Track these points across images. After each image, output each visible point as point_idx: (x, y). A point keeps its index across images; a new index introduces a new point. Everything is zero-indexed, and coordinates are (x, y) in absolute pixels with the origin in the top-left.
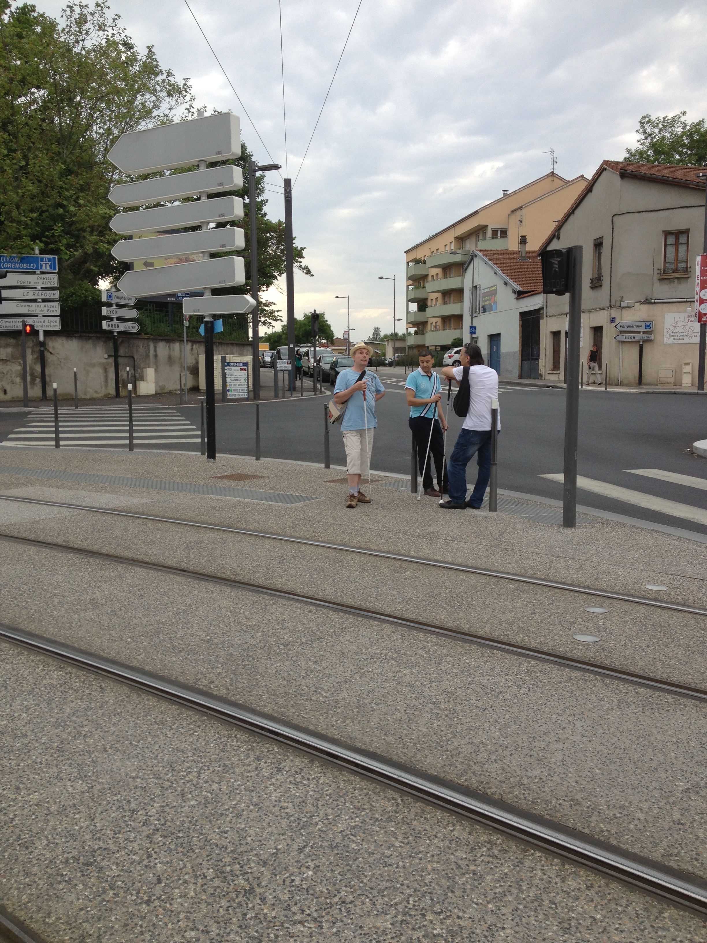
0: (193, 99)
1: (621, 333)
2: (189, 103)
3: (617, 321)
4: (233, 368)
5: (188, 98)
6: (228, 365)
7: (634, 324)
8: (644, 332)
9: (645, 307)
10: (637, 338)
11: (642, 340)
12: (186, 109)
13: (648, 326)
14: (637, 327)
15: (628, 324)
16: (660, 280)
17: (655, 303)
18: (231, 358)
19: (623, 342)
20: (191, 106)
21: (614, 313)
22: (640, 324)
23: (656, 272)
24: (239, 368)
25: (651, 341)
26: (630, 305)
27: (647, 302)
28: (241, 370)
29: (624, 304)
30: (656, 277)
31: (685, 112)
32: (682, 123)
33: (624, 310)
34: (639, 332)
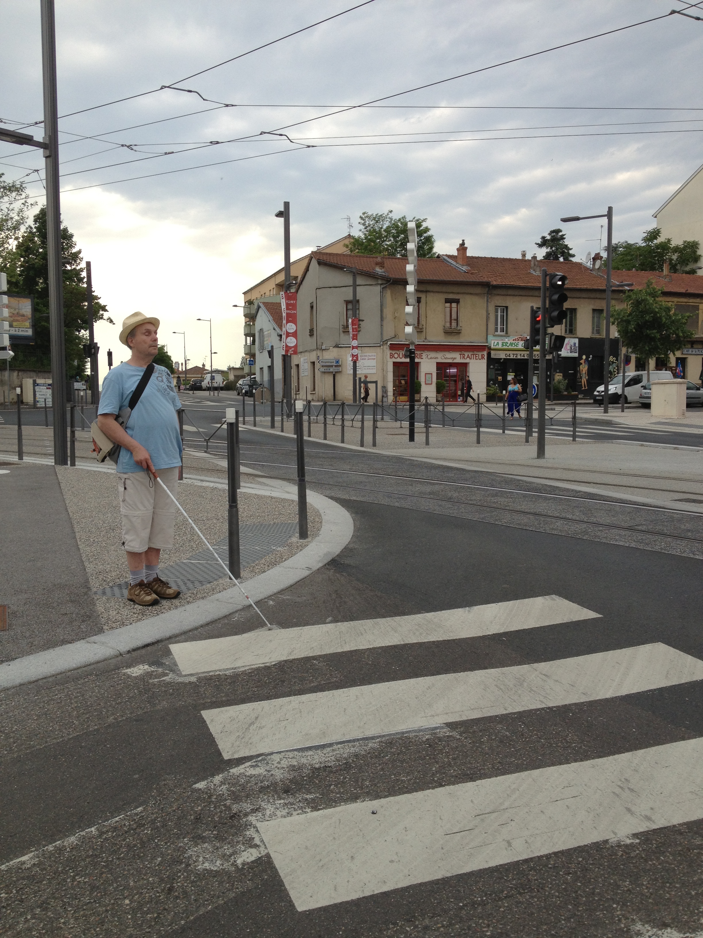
0: (27, 197)
1: (323, 366)
2: (24, 200)
3: (320, 358)
4: (41, 387)
5: (24, 196)
6: (38, 385)
7: (329, 361)
8: (335, 366)
9: (336, 350)
10: (331, 370)
11: (334, 371)
12: (23, 204)
13: (337, 362)
14: (331, 362)
15: (326, 361)
16: (344, 332)
17: (341, 347)
18: (39, 381)
19: (324, 372)
20: (26, 202)
21: (319, 353)
22: (332, 361)
23: (341, 327)
24: (45, 387)
25: (340, 372)
26: (327, 348)
27: (337, 346)
28: (47, 388)
29: (323, 347)
30: (341, 330)
31: (392, 211)
32: (390, 218)
33: (324, 352)
34: (332, 366)
